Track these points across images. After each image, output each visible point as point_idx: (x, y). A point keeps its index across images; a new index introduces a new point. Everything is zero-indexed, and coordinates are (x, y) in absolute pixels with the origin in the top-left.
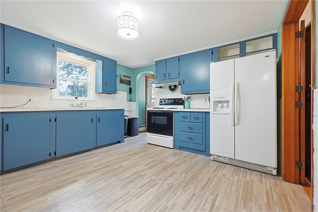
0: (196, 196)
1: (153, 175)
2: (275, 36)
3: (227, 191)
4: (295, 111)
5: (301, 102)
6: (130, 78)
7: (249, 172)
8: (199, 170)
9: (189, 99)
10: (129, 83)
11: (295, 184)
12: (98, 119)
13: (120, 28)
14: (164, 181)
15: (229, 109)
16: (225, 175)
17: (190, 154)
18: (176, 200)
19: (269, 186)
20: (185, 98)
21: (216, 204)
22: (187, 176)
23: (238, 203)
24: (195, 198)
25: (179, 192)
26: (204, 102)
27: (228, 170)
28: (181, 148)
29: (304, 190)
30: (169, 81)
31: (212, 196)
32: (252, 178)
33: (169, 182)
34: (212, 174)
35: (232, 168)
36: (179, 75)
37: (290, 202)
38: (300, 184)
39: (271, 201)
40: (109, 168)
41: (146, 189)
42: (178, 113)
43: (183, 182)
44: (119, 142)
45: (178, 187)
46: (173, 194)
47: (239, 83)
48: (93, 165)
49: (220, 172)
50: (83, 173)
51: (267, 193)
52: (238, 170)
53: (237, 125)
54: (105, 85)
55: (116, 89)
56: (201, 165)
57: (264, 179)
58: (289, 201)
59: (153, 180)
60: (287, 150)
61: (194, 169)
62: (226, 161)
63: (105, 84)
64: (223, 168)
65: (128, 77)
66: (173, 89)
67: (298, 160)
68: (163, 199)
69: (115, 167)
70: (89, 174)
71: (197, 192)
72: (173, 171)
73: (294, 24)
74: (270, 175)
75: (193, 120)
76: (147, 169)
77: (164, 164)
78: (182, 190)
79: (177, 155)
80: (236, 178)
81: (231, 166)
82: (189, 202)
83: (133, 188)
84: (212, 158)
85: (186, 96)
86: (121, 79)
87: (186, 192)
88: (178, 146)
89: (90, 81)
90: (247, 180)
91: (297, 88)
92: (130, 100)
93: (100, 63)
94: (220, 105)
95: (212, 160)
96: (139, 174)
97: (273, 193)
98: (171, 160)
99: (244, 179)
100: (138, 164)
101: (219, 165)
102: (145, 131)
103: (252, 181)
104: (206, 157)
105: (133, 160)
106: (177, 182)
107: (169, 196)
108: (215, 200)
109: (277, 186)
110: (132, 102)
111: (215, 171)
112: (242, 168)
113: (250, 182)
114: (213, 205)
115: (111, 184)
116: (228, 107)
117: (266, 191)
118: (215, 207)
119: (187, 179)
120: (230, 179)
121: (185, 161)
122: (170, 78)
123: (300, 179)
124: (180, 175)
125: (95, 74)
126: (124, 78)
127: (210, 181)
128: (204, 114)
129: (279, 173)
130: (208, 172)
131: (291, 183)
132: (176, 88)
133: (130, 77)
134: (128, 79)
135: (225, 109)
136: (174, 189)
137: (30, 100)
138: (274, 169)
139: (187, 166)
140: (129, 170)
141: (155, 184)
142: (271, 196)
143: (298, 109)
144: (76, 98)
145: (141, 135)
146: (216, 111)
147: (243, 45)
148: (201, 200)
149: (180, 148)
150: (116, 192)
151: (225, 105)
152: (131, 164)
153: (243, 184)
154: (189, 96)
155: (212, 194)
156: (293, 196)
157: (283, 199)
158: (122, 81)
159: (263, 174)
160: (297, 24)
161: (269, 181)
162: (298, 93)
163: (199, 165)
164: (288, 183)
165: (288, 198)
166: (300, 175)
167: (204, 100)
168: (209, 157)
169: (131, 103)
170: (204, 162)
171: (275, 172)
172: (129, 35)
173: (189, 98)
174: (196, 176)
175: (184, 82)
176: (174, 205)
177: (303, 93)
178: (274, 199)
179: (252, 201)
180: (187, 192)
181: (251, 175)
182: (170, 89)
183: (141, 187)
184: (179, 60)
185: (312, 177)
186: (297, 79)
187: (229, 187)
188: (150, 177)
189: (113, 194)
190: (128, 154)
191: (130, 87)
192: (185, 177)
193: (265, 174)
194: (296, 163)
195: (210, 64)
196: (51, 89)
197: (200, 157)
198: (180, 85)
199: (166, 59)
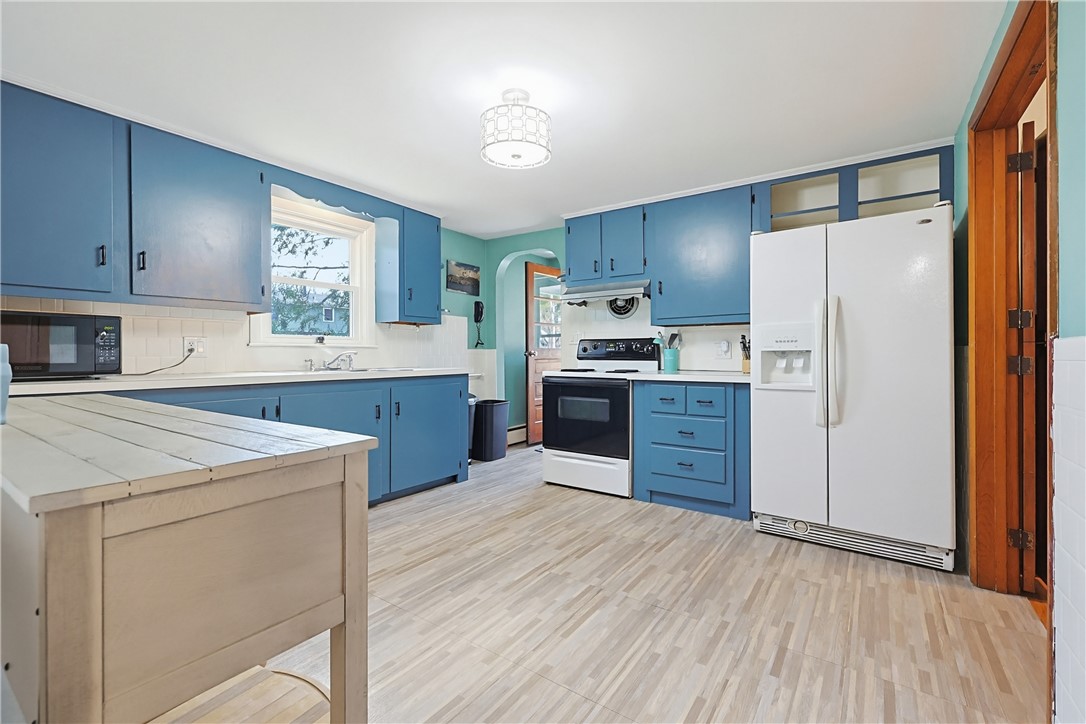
0: (730, 628)
1: (592, 574)
2: (946, 155)
3: (817, 614)
4: (1008, 383)
5: (1025, 356)
6: (476, 272)
7: (872, 563)
8: (726, 560)
9: (677, 341)
10: (474, 287)
11: (1009, 593)
12: (394, 406)
13: (498, 142)
14: (627, 590)
15: (810, 375)
16: (804, 571)
17: (684, 513)
18: (676, 639)
19: (933, 601)
20: (662, 337)
21: (791, 646)
22: (692, 576)
23: (849, 644)
24: (727, 632)
25: (679, 622)
26: (726, 352)
27: (810, 561)
28: (655, 497)
29: (1031, 608)
30: (611, 284)
31: (774, 630)
32: (884, 579)
33: (645, 594)
34: (764, 570)
35: (822, 553)
36: (645, 264)
37: (994, 639)
38: (1023, 593)
39: (941, 639)
40: (450, 556)
41: (584, 612)
42: (646, 386)
43: (683, 593)
44: (454, 479)
45: (673, 606)
46: (664, 623)
47: (841, 300)
48: (399, 549)
49: (786, 565)
50: (380, 572)
51: (929, 617)
52: (838, 560)
53: (835, 424)
54: (407, 296)
55: (438, 308)
56: (725, 547)
57: (917, 582)
58: (992, 638)
59: (596, 589)
60: (984, 497)
61: (708, 558)
62: (800, 534)
63: (407, 294)
64: (794, 554)
65: (471, 267)
66: (622, 308)
67: (1015, 526)
68: (638, 638)
69: (469, 554)
70: (398, 574)
71: (731, 618)
72: (648, 565)
73: (1004, 130)
74: (934, 571)
75: (693, 408)
76: (567, 557)
77: (612, 542)
78: (687, 614)
79: (645, 516)
80: (837, 581)
81: (818, 546)
82: (713, 642)
83: (544, 609)
84: (756, 523)
85: (667, 332)
86: (451, 276)
87: (699, 618)
88: (644, 490)
89: (358, 285)
90: (870, 585)
91: (1012, 318)
92: (478, 344)
93: (392, 226)
94: (782, 363)
95: (758, 531)
96: (547, 573)
97: (946, 617)
98: (632, 533)
99: (859, 582)
100: (535, 544)
101: (779, 546)
102: (525, 444)
103: (885, 587)
104: (738, 521)
105: (517, 533)
106: (666, 592)
107: (653, 629)
108: (786, 637)
109: (955, 600)
110: (483, 348)
111: (770, 562)
112: (852, 554)
113: (878, 591)
114: (782, 650)
115: (477, 600)
116: (806, 368)
117: (926, 615)
118: (788, 655)
119: (694, 585)
120: (821, 582)
121: (676, 536)
122: (614, 274)
123: (1021, 581)
124: (670, 576)
125: (374, 261)
126: (458, 272)
127: (763, 588)
128: (731, 390)
129: (960, 566)
130: (752, 566)
131: (998, 592)
132: (632, 306)
133: (478, 269)
134: (470, 274)
135: (797, 374)
136: (663, 612)
137: (191, 350)
138: (947, 554)
139: (684, 550)
140: (515, 561)
141: (605, 600)
142: (940, 627)
143: (1014, 378)
144: (321, 340)
145: (513, 457)
146: (768, 383)
147: (848, 177)
148: (746, 638)
149: (653, 496)
150: (500, 620)
151: (799, 363)
152: (515, 546)
153: (858, 596)
154: (675, 330)
155: (775, 623)
156: (1001, 624)
157: (975, 633)
158: (452, 283)
159: (914, 567)
160: (1013, 132)
161: (932, 588)
162: (1014, 331)
163: (722, 545)
164: (986, 592)
165: (990, 629)
166: (1021, 571)
167: (724, 347)
168: (746, 523)
169: (479, 351)
170: (732, 537)
171: (948, 563)
172: (519, 157)
173: (673, 337)
174: (720, 576)
175: (660, 289)
176: (675, 651)
177: (1030, 333)
178: (949, 632)
179: (888, 639)
180: (704, 619)
181: (878, 571)
182: (612, 309)
183: (567, 607)
184: (644, 219)
185: (1049, 557)
186: (1014, 293)
187: (819, 605)
188: (583, 580)
189: (491, 627)
190: (494, 517)
191: (478, 299)
192: (688, 580)
193: (920, 568)
194: (1011, 533)
195: (752, 237)
196: (249, 313)
197: (717, 522)
198: (649, 297)
199: (601, 215)
